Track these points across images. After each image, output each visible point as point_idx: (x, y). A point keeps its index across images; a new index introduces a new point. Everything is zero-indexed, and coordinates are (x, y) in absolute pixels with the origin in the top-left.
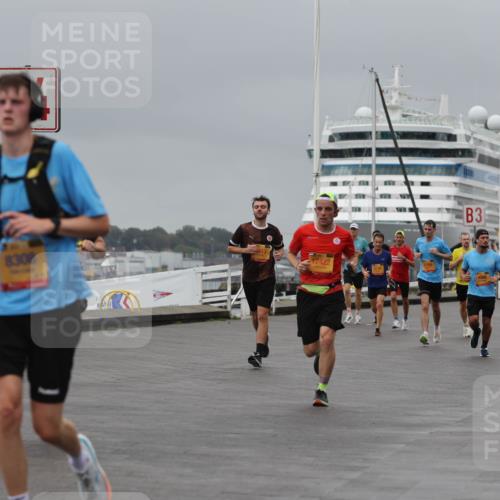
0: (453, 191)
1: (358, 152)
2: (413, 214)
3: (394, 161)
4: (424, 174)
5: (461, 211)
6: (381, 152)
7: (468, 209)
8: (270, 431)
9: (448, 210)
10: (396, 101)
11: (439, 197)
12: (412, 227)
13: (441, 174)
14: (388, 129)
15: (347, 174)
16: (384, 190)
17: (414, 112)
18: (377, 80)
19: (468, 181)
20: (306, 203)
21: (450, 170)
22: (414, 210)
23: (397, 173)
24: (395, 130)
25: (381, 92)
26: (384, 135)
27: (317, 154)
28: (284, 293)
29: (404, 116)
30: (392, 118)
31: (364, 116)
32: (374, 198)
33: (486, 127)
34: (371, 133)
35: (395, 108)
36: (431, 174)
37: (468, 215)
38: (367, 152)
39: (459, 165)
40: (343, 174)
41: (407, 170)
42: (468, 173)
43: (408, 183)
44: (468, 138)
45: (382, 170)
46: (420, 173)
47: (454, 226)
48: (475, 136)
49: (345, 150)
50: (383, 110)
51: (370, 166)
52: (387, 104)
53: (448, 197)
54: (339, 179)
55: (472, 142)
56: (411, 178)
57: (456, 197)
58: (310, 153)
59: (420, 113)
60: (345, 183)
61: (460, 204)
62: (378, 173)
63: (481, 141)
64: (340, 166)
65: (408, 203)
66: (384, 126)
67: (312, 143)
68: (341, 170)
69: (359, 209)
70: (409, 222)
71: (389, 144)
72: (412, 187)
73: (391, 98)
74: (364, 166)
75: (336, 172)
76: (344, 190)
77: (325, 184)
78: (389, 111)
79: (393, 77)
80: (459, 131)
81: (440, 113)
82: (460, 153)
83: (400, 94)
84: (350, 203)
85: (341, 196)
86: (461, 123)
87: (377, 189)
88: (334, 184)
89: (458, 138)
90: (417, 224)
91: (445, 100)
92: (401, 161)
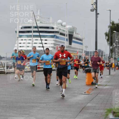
0: (53, 42)
1: (28, 32)
2: (43, 48)
3: (38, 34)
4: (46, 37)
5: (55, 47)
6: (34, 32)
7: (57, 47)
8: (5, 104)
9: (52, 47)
10: (39, 19)
11: (49, 44)
13: (50, 38)
14: (36, 26)
15: (25, 37)
16: (35, 41)
17: (43, 21)
18: (33, 13)
19: (57, 40)
20: (15, 45)
21: (52, 37)
22: (43, 47)
23: (38, 37)
24: (38, 26)
25: (35, 16)
26: (35, 27)
27: (18, 32)
28: (9, 68)
29: (41, 22)
30: (37, 23)
31: (30, 22)
32: (32, 44)
33: (62, 26)
34: (32, 27)
35: (38, 20)
36: (47, 38)
37: (57, 48)
38: (31, 32)
39: (55, 36)
40: (24, 37)
41: (41, 36)
42: (57, 37)
43: (41, 40)
44: (57, 28)
45: (35, 36)
46: (45, 37)
47: (53, 51)
48: (59, 28)
49: (25, 31)
50: (35, 21)
51: (31, 35)
52: (36, 19)
53: (52, 44)
54: (23, 39)
55: (58, 29)
56: (42, 39)
57: (54, 44)
58: (16, 32)
59: (45, 22)
60: (25, 40)
61: (55, 45)
62: (33, 37)
63: (60, 29)
64: (23, 35)
65: (41, 45)
67: (17, 29)
68: (24, 36)
69: (28, 47)
70: (41, 50)
71: (36, 30)
72: (42, 41)
73: (37, 17)
74: (30, 35)
75: (23, 37)
76: (25, 41)
77: (20, 40)
78: (36, 21)
79: (38, 12)
80: (55, 26)
81: (50, 22)
82: (55, 32)
83: (40, 17)
84: (26, 45)
85: (24, 43)
86: (55, 24)
87: (33, 41)
88: (22, 40)
89: (55, 28)
90: (43, 51)
91: (51, 18)
92: (39, 34)
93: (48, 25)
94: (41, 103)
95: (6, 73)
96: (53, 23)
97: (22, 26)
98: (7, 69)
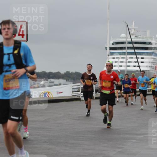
0: (152, 60)
1: (121, 48)
2: (139, 68)
3: (133, 51)
4: (142, 55)
5: (154, 67)
6: (128, 48)
7: (156, 66)
9: (150, 66)
11: (147, 62)
12: (138, 72)
13: (147, 55)
14: (131, 41)
15: (118, 55)
16: (129, 60)
17: (139, 35)
18: (127, 26)
19: (156, 57)
21: (150, 54)
22: (139, 66)
23: (133, 55)
24: (133, 41)
25: (129, 29)
26: (129, 43)
27: (108, 49)
28: (98, 92)
29: (136, 37)
30: (132, 38)
31: (123, 37)
32: (126, 63)
34: (125, 42)
35: (133, 34)
36: (144, 55)
37: (156, 68)
38: (124, 48)
39: (153, 53)
40: (116, 55)
41: (137, 54)
43: (137, 58)
44: (156, 44)
45: (129, 54)
46: (141, 55)
47: (152, 71)
49: (117, 47)
50: (129, 35)
51: (125, 53)
52: (130, 33)
53: (150, 62)
56: (138, 56)
57: (152, 62)
58: (106, 48)
59: (141, 36)
60: (117, 58)
61: (153, 64)
62: (128, 55)
64: (115, 52)
65: (137, 64)
66: (129, 40)
67: (107, 45)
69: (121, 66)
70: (137, 70)
71: (131, 45)
72: (138, 59)
73: (132, 31)
74: (123, 52)
75: (114, 54)
76: (117, 60)
77: (111, 58)
78: (131, 35)
79: (132, 25)
80: (153, 42)
81: (147, 36)
82: (153, 48)
83: (134, 30)
84: (119, 64)
85: (116, 62)
86: (154, 39)
87: (127, 60)
88: (114, 58)
89: (153, 44)
90: (140, 71)
91: (148, 32)
92: (135, 51)
93: (145, 40)
94: (137, 134)
95: (95, 98)
96: (151, 38)
97: (113, 41)
98: (96, 93)
